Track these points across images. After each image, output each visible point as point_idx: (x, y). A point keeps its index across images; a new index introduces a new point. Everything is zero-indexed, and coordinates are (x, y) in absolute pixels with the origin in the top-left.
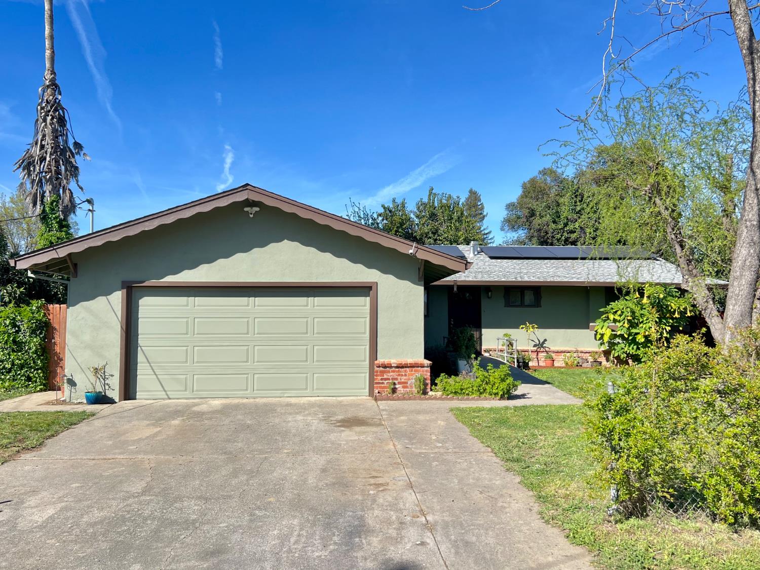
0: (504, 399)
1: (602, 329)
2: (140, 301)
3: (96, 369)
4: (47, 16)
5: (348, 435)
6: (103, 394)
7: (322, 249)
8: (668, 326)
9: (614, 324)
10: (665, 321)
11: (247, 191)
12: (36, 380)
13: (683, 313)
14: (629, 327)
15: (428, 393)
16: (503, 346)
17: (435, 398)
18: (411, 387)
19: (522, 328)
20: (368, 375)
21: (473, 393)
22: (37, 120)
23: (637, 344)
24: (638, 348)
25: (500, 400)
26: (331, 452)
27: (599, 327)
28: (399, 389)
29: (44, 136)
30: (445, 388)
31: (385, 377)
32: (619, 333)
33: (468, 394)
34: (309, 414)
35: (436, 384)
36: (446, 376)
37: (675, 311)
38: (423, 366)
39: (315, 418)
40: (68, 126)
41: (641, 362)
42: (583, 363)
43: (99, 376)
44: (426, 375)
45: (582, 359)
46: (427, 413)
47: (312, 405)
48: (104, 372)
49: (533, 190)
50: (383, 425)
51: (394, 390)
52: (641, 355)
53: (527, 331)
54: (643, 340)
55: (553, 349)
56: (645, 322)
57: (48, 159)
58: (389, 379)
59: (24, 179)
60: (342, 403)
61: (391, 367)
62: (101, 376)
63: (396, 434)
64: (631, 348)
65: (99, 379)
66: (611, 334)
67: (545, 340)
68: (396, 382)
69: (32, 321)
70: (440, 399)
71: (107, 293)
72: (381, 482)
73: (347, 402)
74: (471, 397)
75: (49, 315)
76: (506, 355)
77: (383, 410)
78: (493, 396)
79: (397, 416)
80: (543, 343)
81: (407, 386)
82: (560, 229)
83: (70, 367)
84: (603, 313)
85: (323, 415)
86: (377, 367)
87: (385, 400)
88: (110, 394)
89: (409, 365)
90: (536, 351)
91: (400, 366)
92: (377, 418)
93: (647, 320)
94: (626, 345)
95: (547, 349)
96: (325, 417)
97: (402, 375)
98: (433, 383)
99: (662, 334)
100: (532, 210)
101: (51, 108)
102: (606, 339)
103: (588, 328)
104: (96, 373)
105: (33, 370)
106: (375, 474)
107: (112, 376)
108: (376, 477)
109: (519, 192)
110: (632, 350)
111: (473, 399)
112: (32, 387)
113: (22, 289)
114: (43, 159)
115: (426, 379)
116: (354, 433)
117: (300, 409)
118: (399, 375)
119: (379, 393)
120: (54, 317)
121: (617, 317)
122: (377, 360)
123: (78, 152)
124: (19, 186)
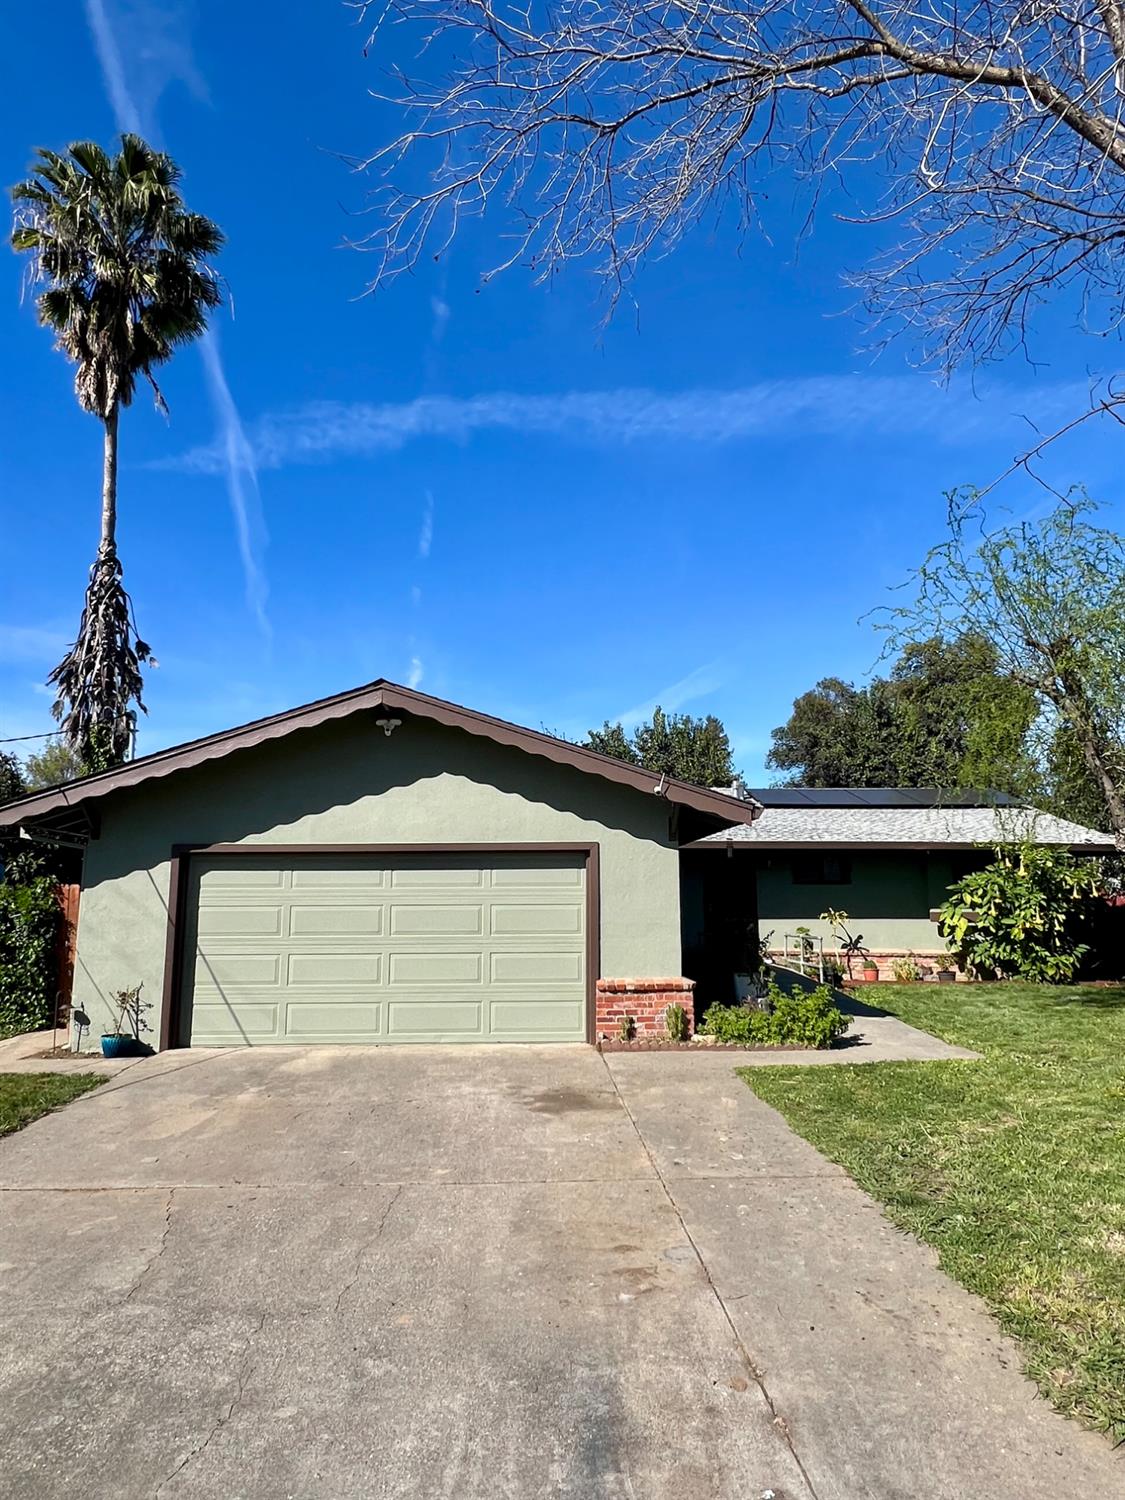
0: (825, 1048)
1: (952, 918)
2: (202, 878)
3: (124, 994)
4: (107, 464)
5: (558, 1132)
6: (134, 1038)
7: (506, 788)
8: (1061, 913)
9: (970, 910)
10: (1056, 906)
11: (381, 691)
12: (35, 1010)
13: (1085, 893)
14: (997, 916)
15: (691, 1036)
16: (796, 947)
17: (705, 1048)
18: (661, 1026)
19: (824, 918)
20: (584, 1003)
21: (769, 1037)
22: (85, 611)
23: (1012, 943)
24: (1013, 950)
25: (818, 1049)
26: (528, 1174)
27: (946, 915)
28: (639, 1030)
29: (94, 633)
30: (721, 1028)
31: (616, 1008)
32: (980, 925)
33: (761, 1040)
34: (484, 1081)
35: (704, 1022)
36: (722, 1006)
37: (1072, 887)
38: (680, 989)
39: (495, 1090)
40: (130, 618)
41: (1019, 973)
42: (924, 975)
43: (128, 1007)
44: (687, 1004)
45: (923, 967)
46: (697, 1079)
47: (489, 1061)
48: (138, 999)
49: (811, 710)
50: (621, 1107)
51: (631, 1033)
52: (1019, 961)
53: (831, 922)
54: (1022, 936)
55: (873, 951)
56: (1023, 907)
57: (97, 666)
58: (622, 1013)
59: (60, 696)
60: (542, 1057)
61: (625, 991)
62: (131, 1006)
63: (652, 1131)
64: (1000, 950)
65: (128, 1011)
66: (968, 927)
67: (860, 937)
68: (635, 1018)
69: (34, 912)
70: (714, 1048)
71: (148, 865)
72: (639, 1265)
73: (550, 1054)
74: (766, 1045)
75: (62, 901)
76: (802, 962)
77: (616, 1072)
78: (806, 1042)
79: (643, 1088)
80: (857, 941)
81: (654, 1025)
82: (859, 765)
83: (81, 993)
84: (953, 893)
85: (508, 1084)
86: (601, 991)
87: (616, 1051)
88: (144, 1037)
89: (656, 987)
90: (847, 955)
91: (641, 990)
92: (608, 1090)
93: (1026, 903)
94: (992, 944)
95: (863, 951)
96: (514, 1088)
97: (645, 1005)
98: (699, 1020)
99: (1052, 926)
100: (815, 737)
101: (106, 593)
102: (959, 935)
103: (927, 916)
104: (124, 1001)
105: (30, 994)
106: (624, 1240)
107: (150, 1006)
108: (628, 1248)
109: (791, 712)
110: (1003, 952)
111: (771, 1048)
112: (27, 1023)
113: (41, 861)
114: (90, 667)
115: (686, 1013)
116: (569, 1128)
117: (470, 1069)
118: (639, 1005)
119: (605, 1037)
120: (71, 905)
121: (977, 900)
122: (599, 978)
123: (142, 655)
124: (54, 706)
